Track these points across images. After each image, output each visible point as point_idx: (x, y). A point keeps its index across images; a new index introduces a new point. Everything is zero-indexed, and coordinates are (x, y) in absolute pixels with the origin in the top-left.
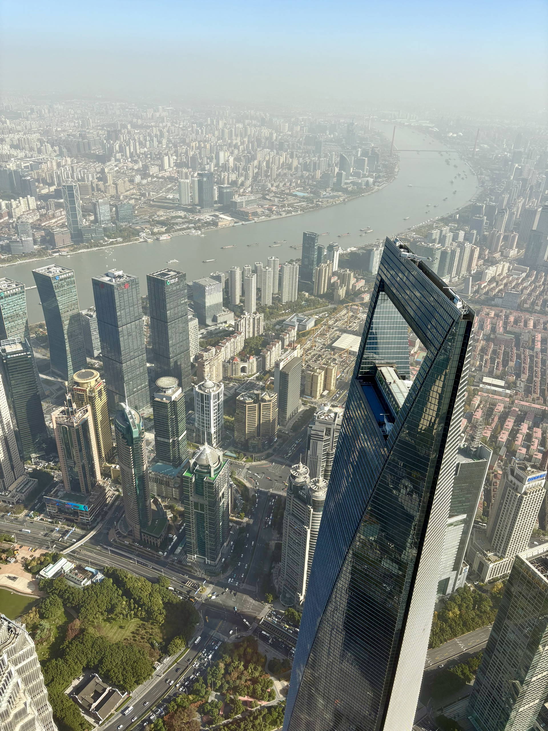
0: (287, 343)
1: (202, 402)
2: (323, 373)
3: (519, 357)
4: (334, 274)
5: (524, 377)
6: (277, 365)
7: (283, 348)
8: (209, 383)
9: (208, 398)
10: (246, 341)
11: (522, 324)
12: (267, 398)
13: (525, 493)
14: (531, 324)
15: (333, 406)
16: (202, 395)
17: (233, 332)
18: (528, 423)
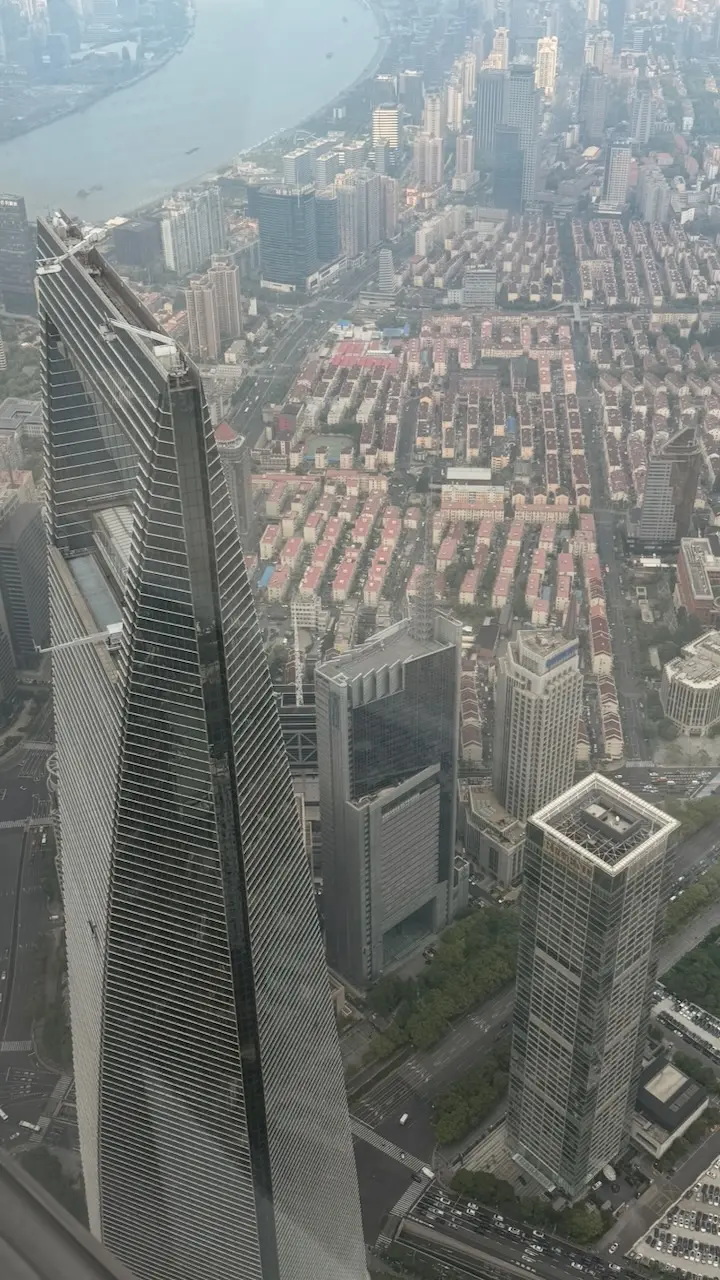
5: (527, 452)
18: (546, 546)
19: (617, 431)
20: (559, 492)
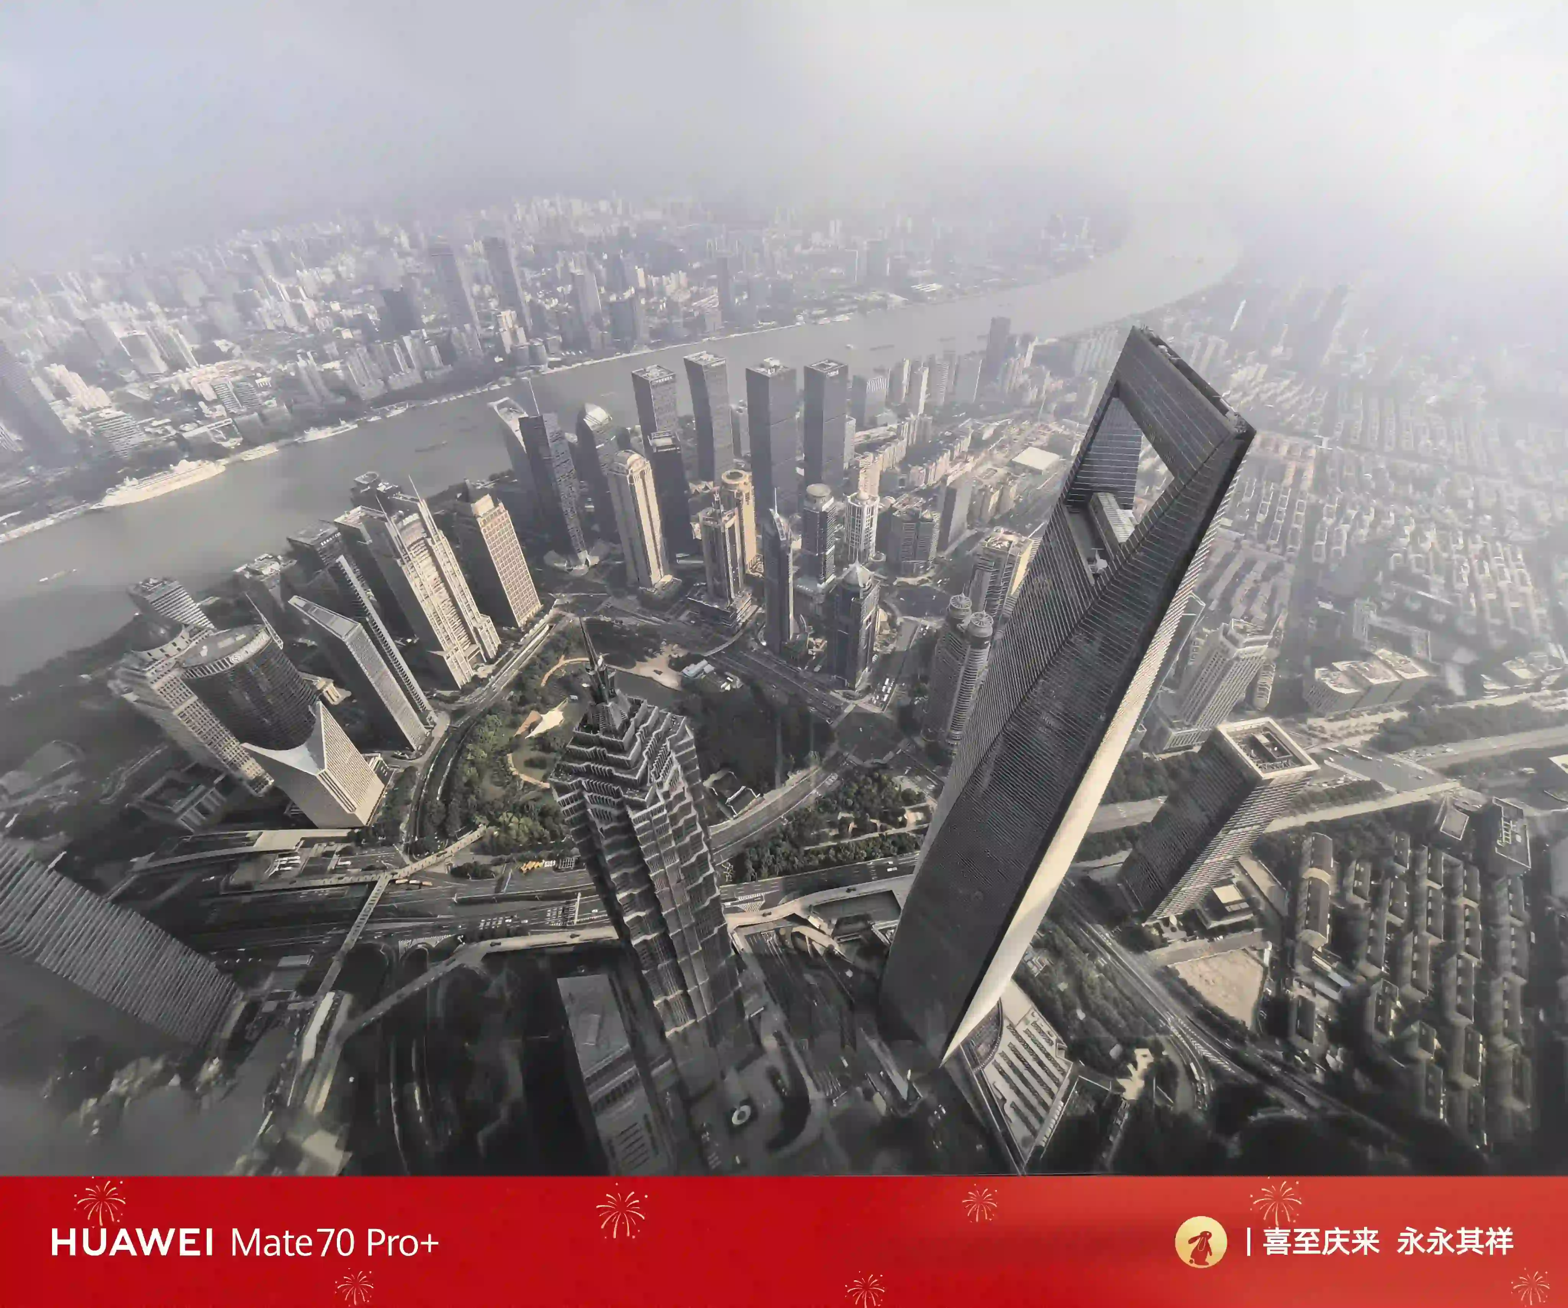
0: (956, 454)
1: (854, 515)
2: (998, 492)
3: (1258, 491)
4: (1025, 371)
5: (1261, 518)
6: (944, 480)
7: (951, 459)
8: (864, 495)
9: (860, 511)
10: (908, 448)
11: (1271, 449)
12: (928, 516)
13: (1237, 659)
14: (1284, 450)
15: (1007, 533)
16: (854, 507)
17: (894, 437)
18: (1254, 574)
19: (1330, 522)
20: (1276, 546)
